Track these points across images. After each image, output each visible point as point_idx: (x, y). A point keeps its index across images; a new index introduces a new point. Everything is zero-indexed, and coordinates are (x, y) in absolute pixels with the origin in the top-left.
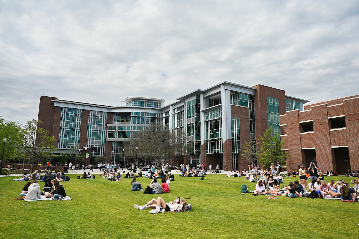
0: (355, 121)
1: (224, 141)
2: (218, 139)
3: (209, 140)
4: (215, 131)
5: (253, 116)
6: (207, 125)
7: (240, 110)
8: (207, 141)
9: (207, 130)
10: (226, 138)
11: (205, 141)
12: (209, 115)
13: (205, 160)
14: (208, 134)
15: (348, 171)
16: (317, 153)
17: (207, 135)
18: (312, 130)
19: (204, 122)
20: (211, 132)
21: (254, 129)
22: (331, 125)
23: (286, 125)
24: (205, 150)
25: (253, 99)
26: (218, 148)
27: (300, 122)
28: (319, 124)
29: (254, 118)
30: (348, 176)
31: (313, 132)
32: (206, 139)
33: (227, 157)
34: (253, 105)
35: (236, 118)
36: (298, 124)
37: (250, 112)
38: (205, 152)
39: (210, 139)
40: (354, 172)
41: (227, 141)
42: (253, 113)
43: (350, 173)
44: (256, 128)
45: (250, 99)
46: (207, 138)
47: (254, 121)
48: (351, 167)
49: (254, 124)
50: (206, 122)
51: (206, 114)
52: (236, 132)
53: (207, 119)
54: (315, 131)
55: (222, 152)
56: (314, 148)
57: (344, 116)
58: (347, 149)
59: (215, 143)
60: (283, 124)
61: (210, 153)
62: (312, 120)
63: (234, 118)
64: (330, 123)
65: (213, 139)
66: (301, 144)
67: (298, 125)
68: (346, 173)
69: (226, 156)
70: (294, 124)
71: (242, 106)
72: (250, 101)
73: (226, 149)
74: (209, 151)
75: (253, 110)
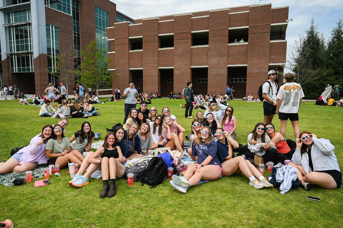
0: (183, 41)
1: (36, 55)
2: (28, 53)
3: (15, 54)
4: (22, 42)
5: (78, 28)
6: (10, 31)
7: (60, 17)
8: (11, 55)
9: (10, 39)
10: (39, 51)
11: (9, 55)
12: (12, 17)
13: (9, 81)
14: (13, 45)
15: (171, 93)
16: (144, 74)
17: (11, 47)
18: (141, 48)
19: (6, 27)
20: (17, 42)
21: (79, 44)
22: (160, 44)
23: (114, 39)
24: (9, 67)
25: (77, 6)
26: (28, 65)
27: (130, 38)
28: (148, 41)
29: (78, 31)
30: (171, 98)
31: (142, 50)
32: (9, 52)
33: (41, 78)
34: (78, 13)
35: (54, 27)
36: (127, 39)
37: (74, 22)
38: (9, 70)
39: (16, 52)
40: (176, 95)
41: (40, 56)
42: (78, 24)
43: (173, 95)
44: (81, 43)
45: (73, 4)
46: (11, 50)
47: (78, 35)
48: (174, 89)
49: (78, 38)
50: (9, 27)
51: (9, 16)
52: (54, 45)
53: (9, 22)
54: (144, 49)
55: (33, 71)
56: (142, 69)
57: (173, 34)
58: (172, 70)
59: (23, 59)
60: (111, 38)
61: (17, 72)
62: (142, 37)
63: (51, 26)
64: (160, 42)
65: (20, 52)
66: (129, 63)
67: (127, 41)
68: (169, 96)
69: (39, 76)
70: (123, 40)
71: (62, 12)
72: (73, 8)
73: (38, 66)
74: (16, 69)
75: (78, 20)
